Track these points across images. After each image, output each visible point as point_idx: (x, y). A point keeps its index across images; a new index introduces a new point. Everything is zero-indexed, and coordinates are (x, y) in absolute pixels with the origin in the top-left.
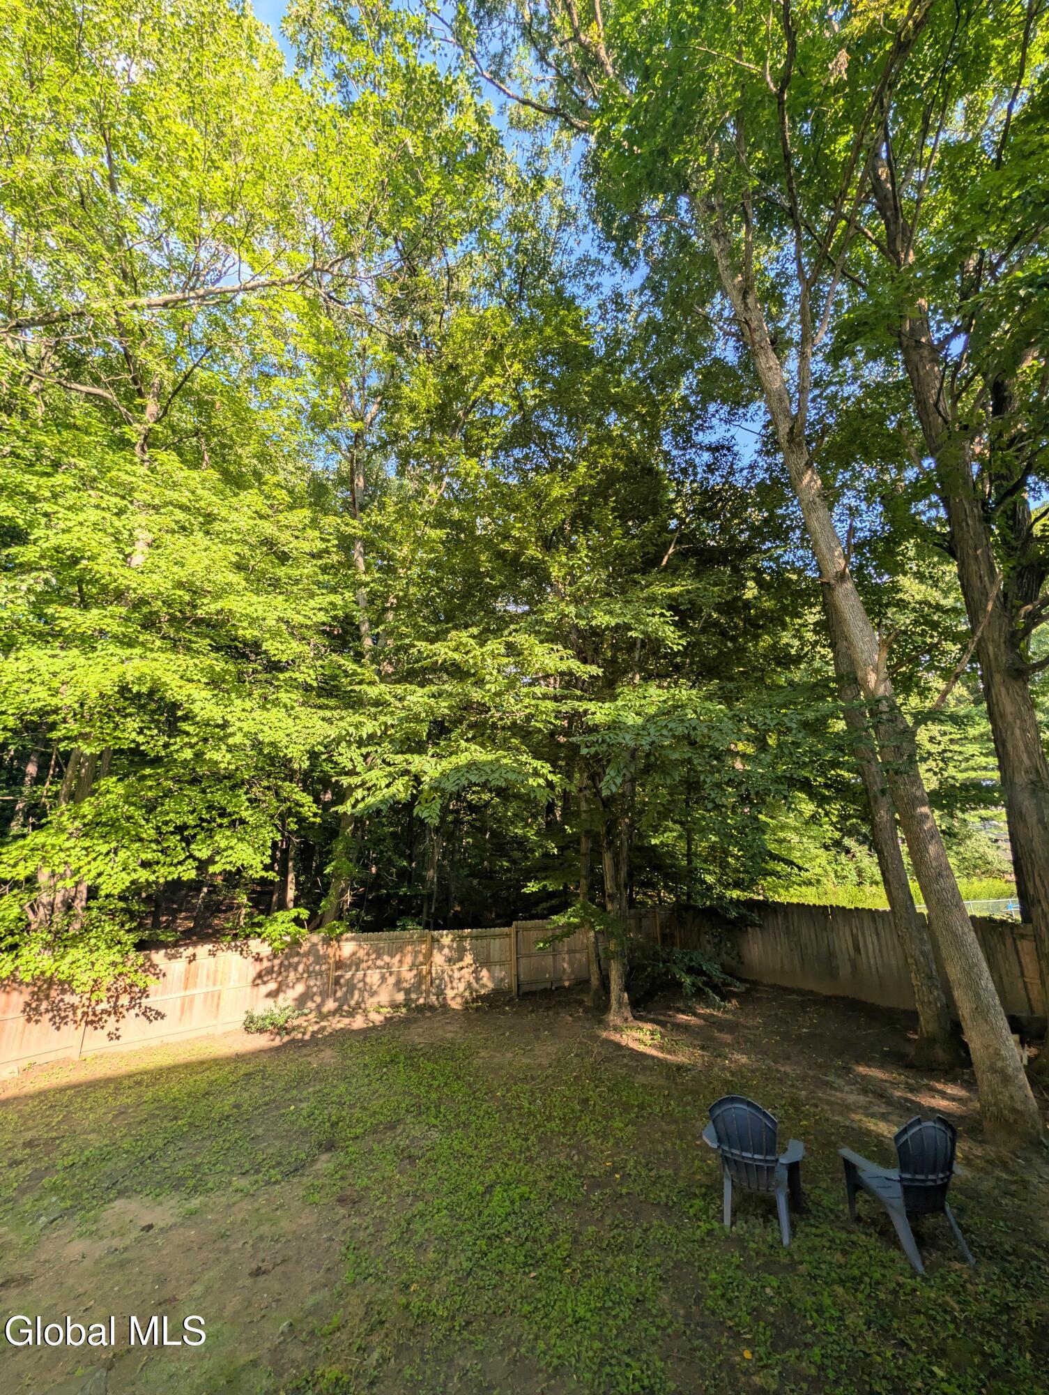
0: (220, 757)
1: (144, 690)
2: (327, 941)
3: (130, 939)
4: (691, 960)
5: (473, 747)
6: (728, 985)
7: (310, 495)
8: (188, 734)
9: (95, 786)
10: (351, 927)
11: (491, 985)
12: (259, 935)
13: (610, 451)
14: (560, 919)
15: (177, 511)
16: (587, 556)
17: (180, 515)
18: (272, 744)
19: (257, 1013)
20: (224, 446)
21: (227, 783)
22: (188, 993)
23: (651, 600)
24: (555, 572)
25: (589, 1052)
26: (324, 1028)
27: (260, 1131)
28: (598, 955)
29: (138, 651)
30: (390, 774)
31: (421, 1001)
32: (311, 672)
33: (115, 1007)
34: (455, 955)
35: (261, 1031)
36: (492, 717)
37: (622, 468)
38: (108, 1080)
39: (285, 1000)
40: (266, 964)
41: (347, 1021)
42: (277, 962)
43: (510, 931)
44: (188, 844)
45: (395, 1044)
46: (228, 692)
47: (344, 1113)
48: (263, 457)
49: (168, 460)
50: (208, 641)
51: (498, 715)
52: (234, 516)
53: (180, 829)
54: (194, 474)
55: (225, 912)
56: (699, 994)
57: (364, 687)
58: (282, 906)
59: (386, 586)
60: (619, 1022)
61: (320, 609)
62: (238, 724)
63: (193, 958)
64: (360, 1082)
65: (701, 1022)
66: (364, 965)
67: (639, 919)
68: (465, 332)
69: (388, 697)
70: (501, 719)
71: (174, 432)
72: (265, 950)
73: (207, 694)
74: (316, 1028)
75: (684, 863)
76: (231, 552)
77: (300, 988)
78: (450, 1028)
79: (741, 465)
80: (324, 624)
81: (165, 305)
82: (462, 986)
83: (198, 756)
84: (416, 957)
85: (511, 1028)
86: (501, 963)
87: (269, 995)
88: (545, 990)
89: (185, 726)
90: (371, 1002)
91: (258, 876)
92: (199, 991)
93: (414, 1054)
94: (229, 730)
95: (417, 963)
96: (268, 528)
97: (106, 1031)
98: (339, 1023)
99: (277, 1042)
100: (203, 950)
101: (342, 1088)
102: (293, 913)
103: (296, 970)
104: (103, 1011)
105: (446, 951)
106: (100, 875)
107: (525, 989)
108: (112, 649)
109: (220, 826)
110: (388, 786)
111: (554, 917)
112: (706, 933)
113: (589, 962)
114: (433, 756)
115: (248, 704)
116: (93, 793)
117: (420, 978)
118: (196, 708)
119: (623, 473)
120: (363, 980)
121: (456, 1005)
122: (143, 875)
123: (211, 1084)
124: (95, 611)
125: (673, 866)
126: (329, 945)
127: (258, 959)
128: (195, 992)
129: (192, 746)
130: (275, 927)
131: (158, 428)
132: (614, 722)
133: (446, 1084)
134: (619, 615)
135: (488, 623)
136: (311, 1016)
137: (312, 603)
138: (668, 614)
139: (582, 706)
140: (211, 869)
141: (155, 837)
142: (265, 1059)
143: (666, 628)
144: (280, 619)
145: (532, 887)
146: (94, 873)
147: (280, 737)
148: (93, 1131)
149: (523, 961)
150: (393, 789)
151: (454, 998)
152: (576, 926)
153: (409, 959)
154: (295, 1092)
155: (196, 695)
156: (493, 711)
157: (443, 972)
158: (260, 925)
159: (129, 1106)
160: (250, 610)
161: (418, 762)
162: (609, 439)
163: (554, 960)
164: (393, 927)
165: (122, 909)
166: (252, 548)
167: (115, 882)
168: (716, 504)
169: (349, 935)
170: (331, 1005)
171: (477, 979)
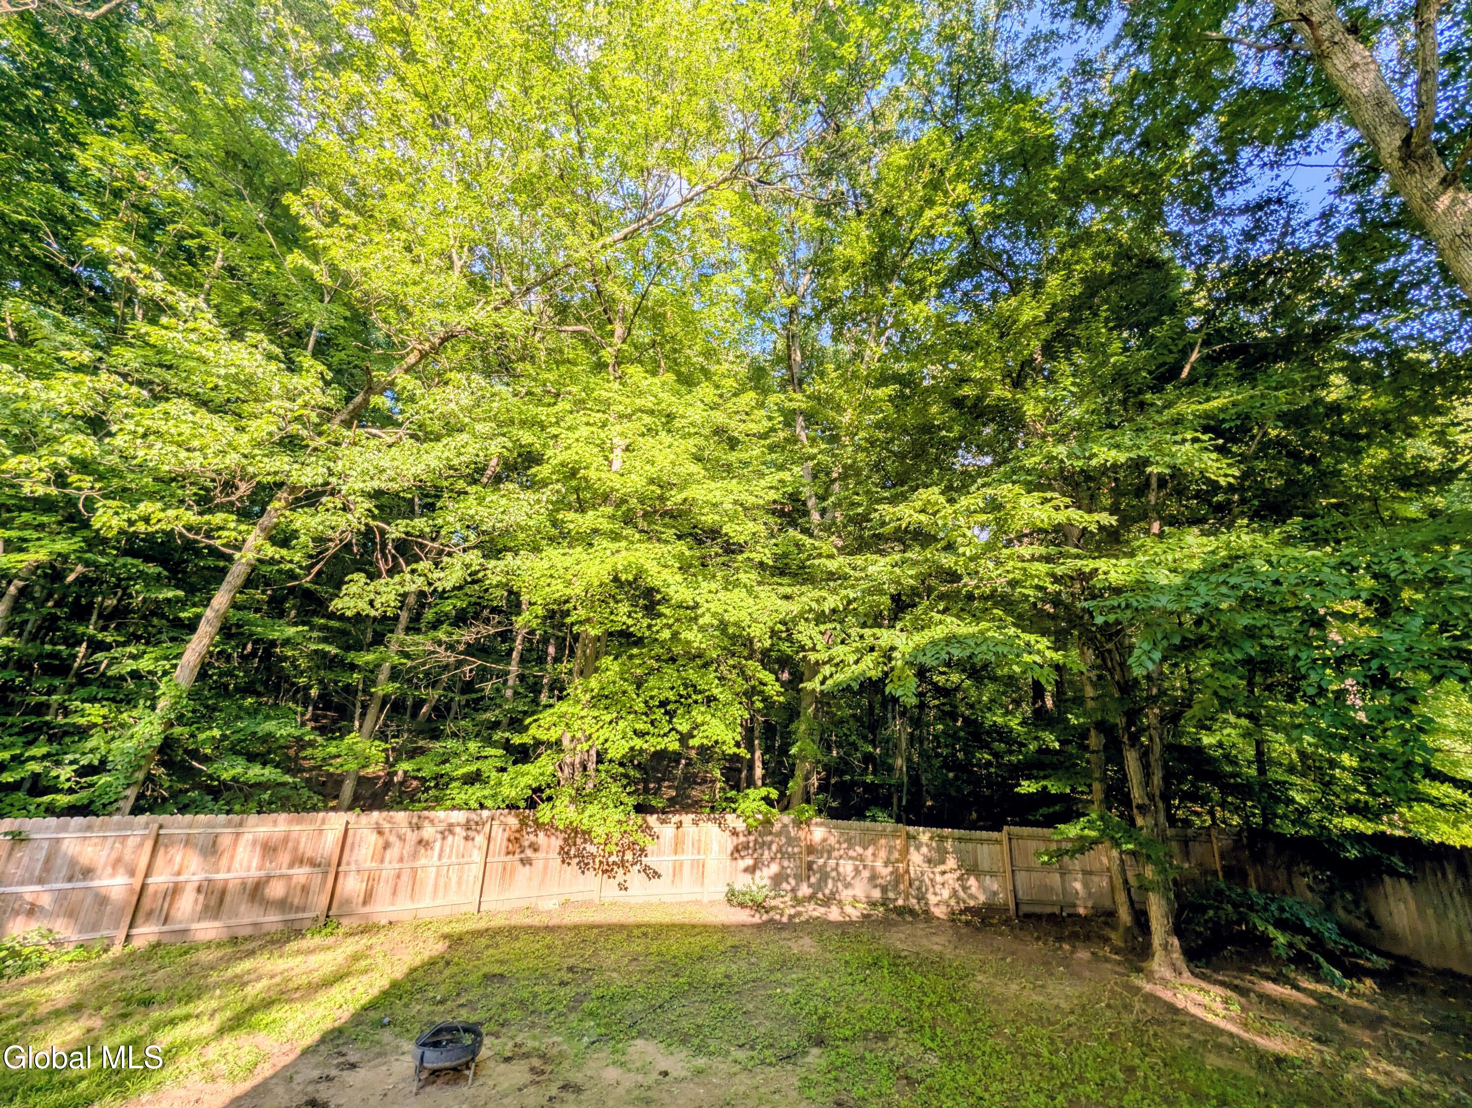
0: (692, 636)
1: (631, 578)
2: (798, 823)
3: (631, 801)
4: (1282, 909)
5: (949, 619)
6: (1355, 955)
7: (750, 380)
8: (665, 616)
9: (597, 664)
10: (820, 812)
11: (982, 898)
12: (734, 810)
13: (1088, 253)
14: (1072, 830)
15: (645, 416)
16: (1074, 384)
17: (647, 419)
18: (736, 624)
19: (738, 887)
20: (675, 351)
21: (699, 662)
22: (677, 858)
23: (1178, 422)
24: (1031, 410)
25: (1128, 1008)
26: (799, 914)
27: (750, 1007)
28: (1126, 882)
29: (624, 544)
30: (857, 650)
31: (900, 902)
32: (766, 551)
33: (622, 861)
34: (934, 855)
35: (742, 905)
36: (965, 585)
37: (1108, 269)
38: (622, 927)
39: (762, 878)
40: (742, 839)
41: (822, 910)
42: (752, 838)
43: (1003, 836)
44: (671, 718)
45: (875, 945)
46: (694, 575)
47: (830, 1010)
48: (708, 354)
49: (635, 372)
50: (674, 531)
51: (974, 583)
52: (690, 411)
53: (663, 704)
54: (656, 380)
55: (700, 784)
56: (1301, 961)
57: (823, 560)
58: (751, 783)
59: (834, 455)
60: (1168, 974)
61: (771, 488)
62: (706, 605)
63: (679, 825)
64: (843, 980)
65: (1311, 1002)
66: (836, 854)
67: (1185, 842)
68: (900, 169)
69: (847, 570)
70: (978, 587)
71: (636, 348)
72: (740, 826)
73: (679, 577)
74: (792, 911)
75: (1253, 772)
76: (691, 444)
77: (774, 868)
78: (935, 939)
79: (1303, 218)
80: (775, 502)
81: (625, 238)
82: (946, 893)
83: (675, 635)
84: (890, 853)
85: (1013, 953)
86: (992, 874)
87: (746, 870)
88: (1053, 915)
89: (662, 609)
90: (846, 895)
91: (731, 752)
92: (687, 857)
93: (898, 961)
94: (699, 612)
95: (892, 859)
96: (719, 417)
97: (617, 881)
98: (814, 911)
99: (757, 919)
100: (687, 819)
101: (824, 982)
102: (763, 792)
103: (770, 848)
104: (614, 863)
105: (924, 850)
106: (606, 741)
107: (1024, 909)
108: (605, 543)
109: (696, 702)
110: (857, 662)
111: (1061, 827)
112: (1304, 875)
113: (1113, 889)
114: (902, 630)
115: (713, 586)
116: (596, 670)
117: (897, 878)
118: (671, 591)
119: (1111, 274)
120: (836, 869)
121: (939, 912)
122: (638, 743)
123: (703, 948)
124: (591, 513)
125: (1235, 775)
126: (799, 828)
127: (735, 833)
128: (682, 858)
129: (670, 627)
130: (747, 803)
131: (625, 347)
132: (1138, 581)
133: (939, 1004)
134: (1129, 449)
135: (950, 481)
136: (787, 899)
137: (763, 483)
138: (1205, 437)
139: (1088, 565)
140: (691, 742)
141: (645, 710)
142: (748, 933)
143: (1205, 456)
144: (735, 502)
145: (1027, 787)
146: (601, 740)
147: (743, 615)
148: (614, 970)
149: (1021, 876)
150: (862, 666)
151: (937, 905)
152: (1095, 842)
153: (883, 854)
154: (779, 975)
155: (670, 580)
156: (966, 579)
157: (922, 873)
158: (732, 800)
159: (639, 955)
160: (710, 497)
161: (886, 637)
162: (1087, 237)
163: (1063, 881)
164: (862, 817)
165: (622, 775)
166: (706, 438)
167: (618, 750)
168: (1264, 282)
169: (818, 820)
170: (805, 890)
171: (965, 888)
